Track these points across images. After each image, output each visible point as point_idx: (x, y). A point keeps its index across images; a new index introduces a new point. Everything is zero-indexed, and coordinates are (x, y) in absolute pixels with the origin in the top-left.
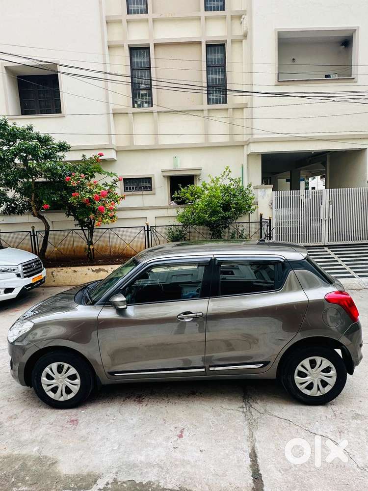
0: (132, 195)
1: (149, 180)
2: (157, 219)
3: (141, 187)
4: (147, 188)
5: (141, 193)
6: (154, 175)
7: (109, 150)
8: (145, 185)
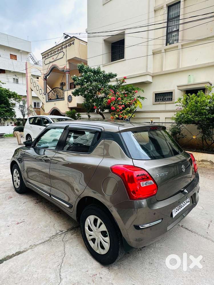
0: (159, 104)
1: (171, 93)
2: (167, 119)
3: (165, 99)
4: (169, 99)
5: (164, 102)
6: (174, 90)
7: (146, 76)
8: (168, 97)
